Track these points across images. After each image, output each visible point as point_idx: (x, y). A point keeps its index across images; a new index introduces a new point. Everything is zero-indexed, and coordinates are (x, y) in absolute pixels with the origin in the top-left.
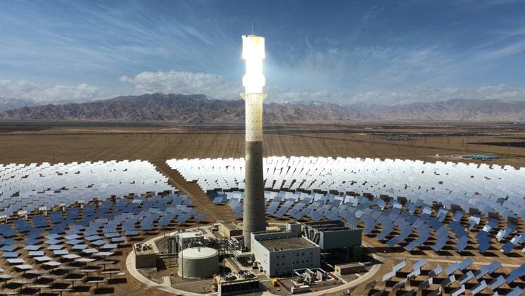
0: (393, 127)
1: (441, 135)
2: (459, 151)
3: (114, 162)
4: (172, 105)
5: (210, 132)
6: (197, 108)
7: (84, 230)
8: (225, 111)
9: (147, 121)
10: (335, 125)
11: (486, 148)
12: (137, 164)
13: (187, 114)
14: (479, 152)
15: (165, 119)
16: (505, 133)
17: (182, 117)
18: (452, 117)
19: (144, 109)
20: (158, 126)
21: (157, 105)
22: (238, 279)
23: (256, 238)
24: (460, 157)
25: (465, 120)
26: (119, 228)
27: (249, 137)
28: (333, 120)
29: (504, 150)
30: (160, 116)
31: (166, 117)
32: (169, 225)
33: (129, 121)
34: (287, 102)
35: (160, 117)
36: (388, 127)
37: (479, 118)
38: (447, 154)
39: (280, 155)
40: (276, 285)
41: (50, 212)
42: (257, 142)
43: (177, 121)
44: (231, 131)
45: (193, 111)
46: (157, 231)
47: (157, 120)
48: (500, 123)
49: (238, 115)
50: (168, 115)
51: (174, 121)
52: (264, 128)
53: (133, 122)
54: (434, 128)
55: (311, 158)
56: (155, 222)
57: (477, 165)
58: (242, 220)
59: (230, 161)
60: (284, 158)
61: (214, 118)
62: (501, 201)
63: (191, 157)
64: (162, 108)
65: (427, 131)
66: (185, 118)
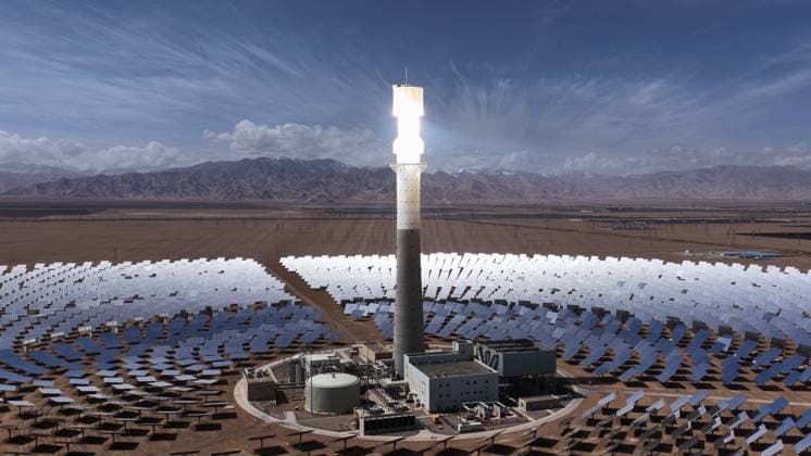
0: (624, 210)
1: (698, 222)
2: (720, 246)
3: (204, 260)
4: (285, 176)
5: (343, 216)
6: (323, 180)
7: (174, 352)
8: (366, 185)
9: (247, 200)
10: (535, 206)
11: (764, 241)
12: (238, 264)
13: (308, 189)
14: (752, 248)
15: (275, 197)
16: (798, 219)
17: (301, 194)
18: (719, 193)
19: (243, 181)
20: (264, 207)
21: (262, 176)
22: (386, 413)
23: (411, 361)
24: (722, 255)
25: (740, 198)
26: (221, 349)
27: (402, 223)
28: (532, 198)
29: (794, 244)
30: (266, 192)
31: (276, 193)
32: (289, 347)
33: (220, 199)
34: (461, 171)
35: (267, 194)
36: (616, 210)
37: (761, 195)
38: (702, 251)
39: (448, 251)
40: (438, 422)
41: (122, 328)
42: (412, 231)
43: (292, 201)
44: (375, 216)
45: (317, 184)
46: (273, 355)
47: (261, 197)
48: (795, 203)
49: (386, 191)
50: (278, 190)
51: (287, 200)
52: (423, 210)
53: (227, 201)
54: (688, 210)
55: (495, 255)
56: (269, 343)
57: (743, 267)
58: (392, 340)
59: (374, 260)
60: (454, 255)
61: (349, 195)
62: (769, 317)
63: (316, 253)
64: (269, 179)
65: (675, 216)
66: (305, 195)
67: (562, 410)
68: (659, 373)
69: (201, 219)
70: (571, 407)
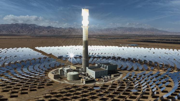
0: (102, 36)
1: (119, 39)
2: (127, 44)
4: (23, 28)
6: (33, 29)
8: (43, 30)
9: (14, 34)
11: (133, 42)
13: (29, 31)
14: (133, 44)
16: (137, 38)
17: (28, 32)
19: (12, 29)
20: (19, 35)
21: (17, 28)
24: (128, 45)
25: (123, 34)
27: (84, 39)
29: (139, 43)
30: (18, 32)
33: (6, 33)
35: (19, 32)
36: (101, 36)
37: (128, 33)
38: (124, 44)
43: (26, 34)
47: (18, 33)
48: (134, 35)
50: (22, 31)
51: (24, 34)
53: (8, 34)
54: (115, 36)
57: (134, 47)
61: (39, 33)
64: (19, 29)
65: (113, 37)
66: (28, 33)
67: (120, 76)
68: (133, 68)
69: (6, 38)
70: (121, 76)
